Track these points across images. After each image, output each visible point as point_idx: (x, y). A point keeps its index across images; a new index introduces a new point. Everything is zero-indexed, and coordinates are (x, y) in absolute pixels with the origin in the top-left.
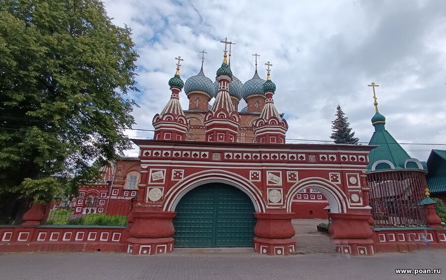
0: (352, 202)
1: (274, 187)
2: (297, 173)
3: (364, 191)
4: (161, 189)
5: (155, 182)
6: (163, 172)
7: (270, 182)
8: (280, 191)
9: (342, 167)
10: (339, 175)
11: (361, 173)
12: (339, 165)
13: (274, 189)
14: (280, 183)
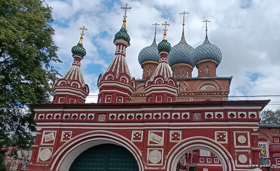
0: (239, 163)
1: (154, 147)
2: (180, 133)
3: (253, 151)
4: (51, 150)
5: (46, 143)
6: (55, 133)
7: (151, 142)
8: (161, 151)
9: (229, 125)
10: (226, 134)
11: (252, 131)
12: (227, 123)
13: (155, 149)
14: (162, 144)
